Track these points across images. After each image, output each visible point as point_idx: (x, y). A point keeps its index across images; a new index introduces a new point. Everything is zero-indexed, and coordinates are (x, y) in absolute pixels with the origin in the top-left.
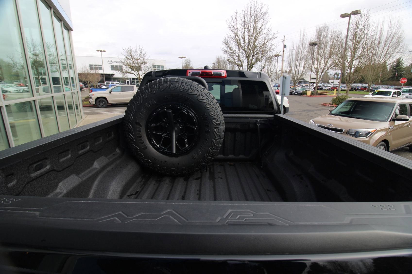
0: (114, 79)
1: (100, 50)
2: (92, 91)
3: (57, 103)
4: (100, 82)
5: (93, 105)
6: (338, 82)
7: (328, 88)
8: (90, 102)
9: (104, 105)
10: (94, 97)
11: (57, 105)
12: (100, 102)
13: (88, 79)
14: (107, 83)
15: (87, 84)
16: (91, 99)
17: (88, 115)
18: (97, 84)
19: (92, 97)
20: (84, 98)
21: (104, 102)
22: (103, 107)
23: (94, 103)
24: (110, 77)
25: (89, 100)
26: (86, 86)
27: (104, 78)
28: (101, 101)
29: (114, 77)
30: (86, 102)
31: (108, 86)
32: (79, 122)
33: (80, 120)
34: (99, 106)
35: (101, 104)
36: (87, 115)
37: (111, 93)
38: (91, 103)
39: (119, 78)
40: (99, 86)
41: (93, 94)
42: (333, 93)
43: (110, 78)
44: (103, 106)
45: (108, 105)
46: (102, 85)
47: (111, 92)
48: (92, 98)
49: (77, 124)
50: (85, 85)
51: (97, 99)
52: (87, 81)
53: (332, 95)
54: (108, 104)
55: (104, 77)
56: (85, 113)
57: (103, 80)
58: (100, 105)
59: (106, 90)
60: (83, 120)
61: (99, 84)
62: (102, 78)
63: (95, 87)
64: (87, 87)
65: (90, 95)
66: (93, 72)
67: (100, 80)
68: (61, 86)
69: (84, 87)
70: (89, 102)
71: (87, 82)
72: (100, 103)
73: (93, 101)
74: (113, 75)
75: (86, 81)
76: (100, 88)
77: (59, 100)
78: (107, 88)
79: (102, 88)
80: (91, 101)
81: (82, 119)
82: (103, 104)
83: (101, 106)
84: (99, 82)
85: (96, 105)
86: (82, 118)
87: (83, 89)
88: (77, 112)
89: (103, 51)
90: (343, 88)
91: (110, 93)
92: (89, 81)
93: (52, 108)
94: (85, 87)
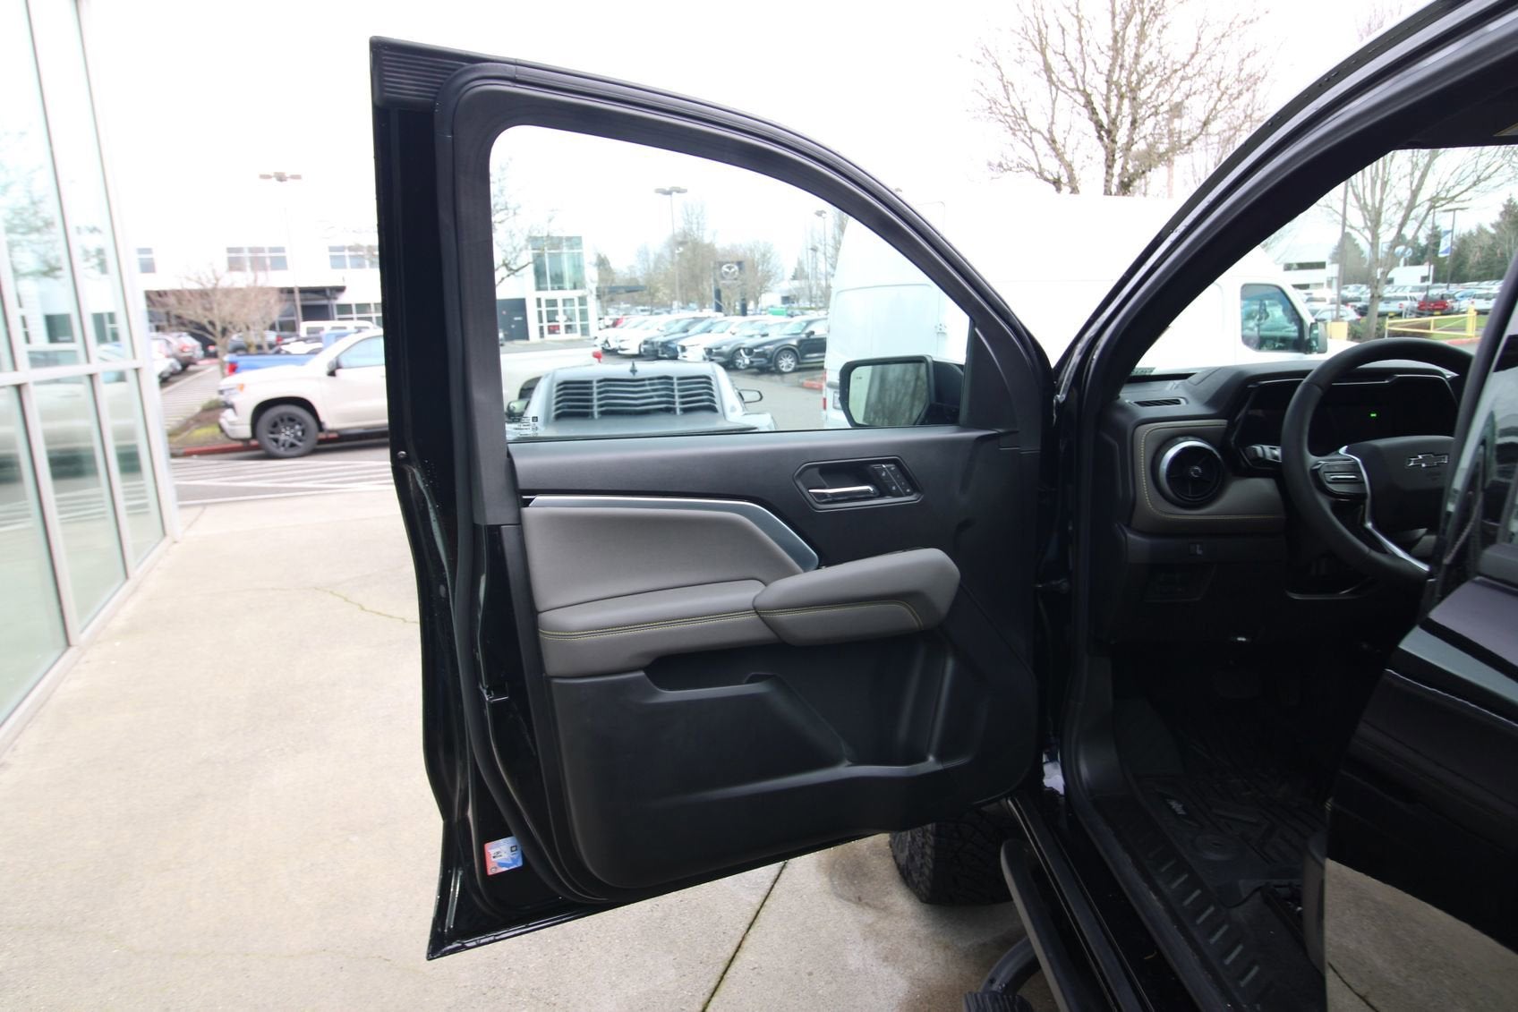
0: (345, 309)
1: (276, 173)
2: (233, 368)
3: (49, 439)
4: (278, 327)
5: (239, 444)
6: (1419, 278)
7: (1401, 306)
8: (222, 430)
9: (300, 441)
10: (246, 403)
11: (49, 452)
12: (275, 425)
13: (216, 311)
14: (310, 331)
15: (211, 334)
16: (228, 412)
17: (209, 510)
18: (263, 337)
19: (234, 399)
20: (198, 409)
21: (300, 424)
22: (294, 451)
23: (245, 431)
24: (324, 302)
25: (218, 417)
26: (211, 349)
27: (295, 306)
28: (282, 420)
29: (343, 299)
30: (206, 426)
31: (319, 340)
32: (137, 567)
33: (158, 544)
34: (272, 447)
35: (282, 437)
36: (199, 509)
37: (338, 372)
38: (227, 436)
39: (369, 305)
40: (271, 346)
41: (242, 387)
42: (1463, 329)
43: (325, 307)
44: (292, 445)
45: (321, 441)
46: (286, 340)
47: (338, 366)
48: (237, 407)
49: (127, 576)
50: (206, 343)
51: (262, 408)
52: (212, 323)
53: (1456, 337)
54: (322, 436)
55: (298, 303)
56: (184, 495)
57: (292, 315)
58: (276, 441)
59: (308, 360)
60: (176, 546)
61: (272, 336)
62: (287, 305)
63: (253, 350)
64: (215, 355)
65: (221, 392)
66: (241, 280)
67: (276, 317)
68: (77, 346)
69: (199, 353)
70: (217, 430)
71: (210, 328)
72: (280, 432)
73: (238, 423)
74: (341, 289)
75: (205, 322)
76: (278, 352)
77: (60, 425)
78: (314, 352)
79: (288, 353)
80: (232, 424)
81: (168, 539)
82: (296, 437)
83: (283, 445)
84: (272, 328)
85: (254, 442)
86: (164, 534)
87: (194, 364)
88: (125, 493)
89: (287, 175)
90: (1482, 301)
91: (332, 374)
92: (223, 321)
93: (19, 470)
94: (209, 355)
